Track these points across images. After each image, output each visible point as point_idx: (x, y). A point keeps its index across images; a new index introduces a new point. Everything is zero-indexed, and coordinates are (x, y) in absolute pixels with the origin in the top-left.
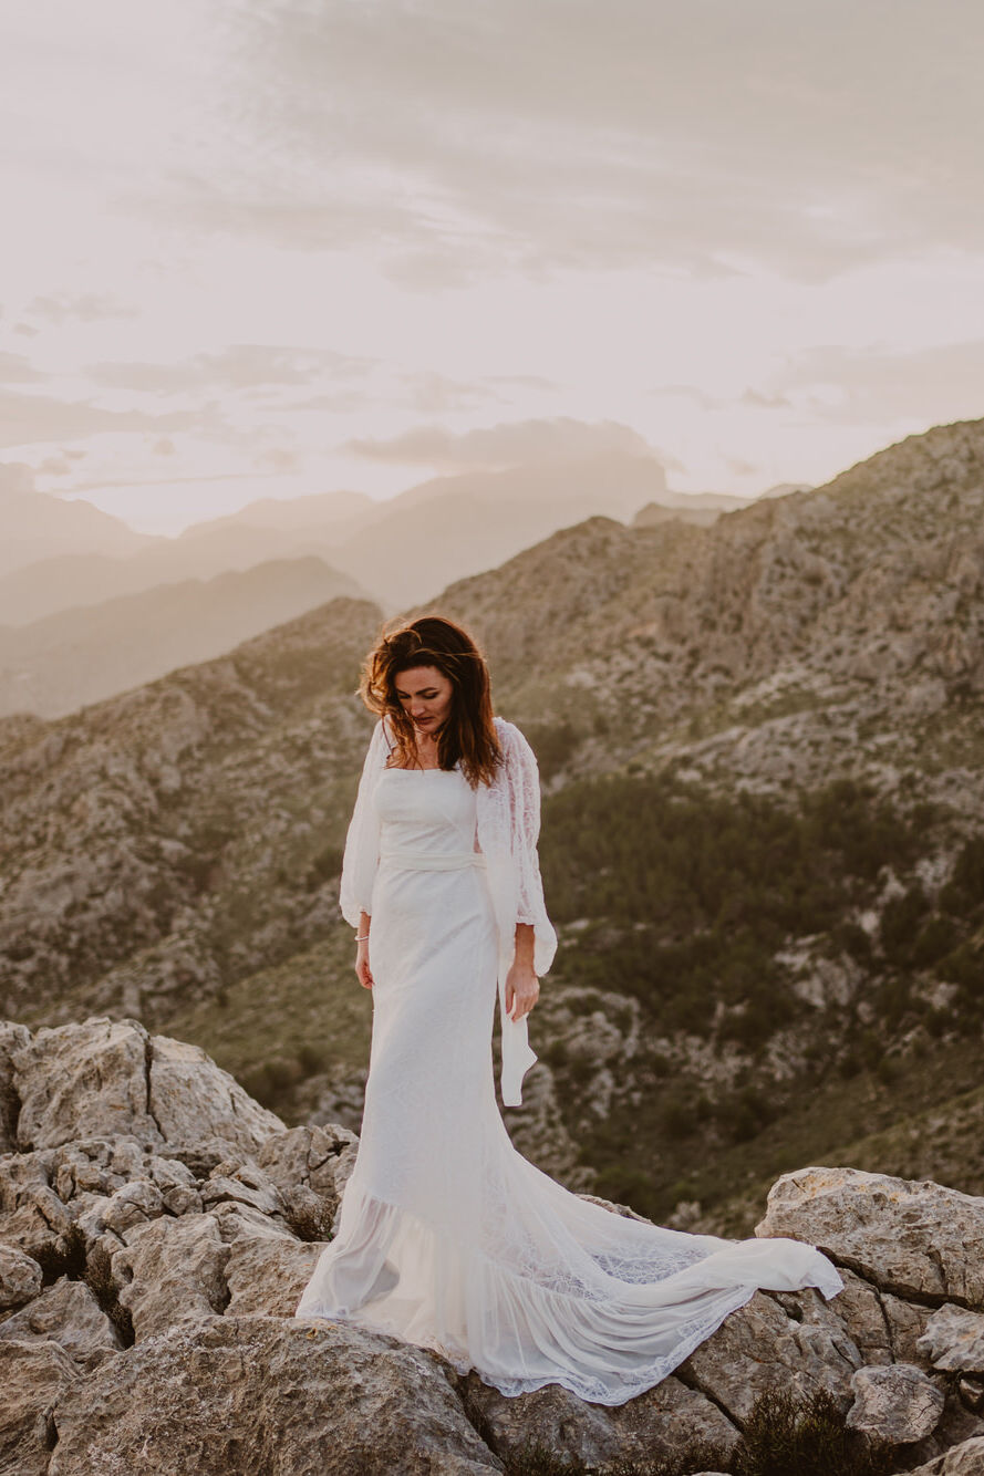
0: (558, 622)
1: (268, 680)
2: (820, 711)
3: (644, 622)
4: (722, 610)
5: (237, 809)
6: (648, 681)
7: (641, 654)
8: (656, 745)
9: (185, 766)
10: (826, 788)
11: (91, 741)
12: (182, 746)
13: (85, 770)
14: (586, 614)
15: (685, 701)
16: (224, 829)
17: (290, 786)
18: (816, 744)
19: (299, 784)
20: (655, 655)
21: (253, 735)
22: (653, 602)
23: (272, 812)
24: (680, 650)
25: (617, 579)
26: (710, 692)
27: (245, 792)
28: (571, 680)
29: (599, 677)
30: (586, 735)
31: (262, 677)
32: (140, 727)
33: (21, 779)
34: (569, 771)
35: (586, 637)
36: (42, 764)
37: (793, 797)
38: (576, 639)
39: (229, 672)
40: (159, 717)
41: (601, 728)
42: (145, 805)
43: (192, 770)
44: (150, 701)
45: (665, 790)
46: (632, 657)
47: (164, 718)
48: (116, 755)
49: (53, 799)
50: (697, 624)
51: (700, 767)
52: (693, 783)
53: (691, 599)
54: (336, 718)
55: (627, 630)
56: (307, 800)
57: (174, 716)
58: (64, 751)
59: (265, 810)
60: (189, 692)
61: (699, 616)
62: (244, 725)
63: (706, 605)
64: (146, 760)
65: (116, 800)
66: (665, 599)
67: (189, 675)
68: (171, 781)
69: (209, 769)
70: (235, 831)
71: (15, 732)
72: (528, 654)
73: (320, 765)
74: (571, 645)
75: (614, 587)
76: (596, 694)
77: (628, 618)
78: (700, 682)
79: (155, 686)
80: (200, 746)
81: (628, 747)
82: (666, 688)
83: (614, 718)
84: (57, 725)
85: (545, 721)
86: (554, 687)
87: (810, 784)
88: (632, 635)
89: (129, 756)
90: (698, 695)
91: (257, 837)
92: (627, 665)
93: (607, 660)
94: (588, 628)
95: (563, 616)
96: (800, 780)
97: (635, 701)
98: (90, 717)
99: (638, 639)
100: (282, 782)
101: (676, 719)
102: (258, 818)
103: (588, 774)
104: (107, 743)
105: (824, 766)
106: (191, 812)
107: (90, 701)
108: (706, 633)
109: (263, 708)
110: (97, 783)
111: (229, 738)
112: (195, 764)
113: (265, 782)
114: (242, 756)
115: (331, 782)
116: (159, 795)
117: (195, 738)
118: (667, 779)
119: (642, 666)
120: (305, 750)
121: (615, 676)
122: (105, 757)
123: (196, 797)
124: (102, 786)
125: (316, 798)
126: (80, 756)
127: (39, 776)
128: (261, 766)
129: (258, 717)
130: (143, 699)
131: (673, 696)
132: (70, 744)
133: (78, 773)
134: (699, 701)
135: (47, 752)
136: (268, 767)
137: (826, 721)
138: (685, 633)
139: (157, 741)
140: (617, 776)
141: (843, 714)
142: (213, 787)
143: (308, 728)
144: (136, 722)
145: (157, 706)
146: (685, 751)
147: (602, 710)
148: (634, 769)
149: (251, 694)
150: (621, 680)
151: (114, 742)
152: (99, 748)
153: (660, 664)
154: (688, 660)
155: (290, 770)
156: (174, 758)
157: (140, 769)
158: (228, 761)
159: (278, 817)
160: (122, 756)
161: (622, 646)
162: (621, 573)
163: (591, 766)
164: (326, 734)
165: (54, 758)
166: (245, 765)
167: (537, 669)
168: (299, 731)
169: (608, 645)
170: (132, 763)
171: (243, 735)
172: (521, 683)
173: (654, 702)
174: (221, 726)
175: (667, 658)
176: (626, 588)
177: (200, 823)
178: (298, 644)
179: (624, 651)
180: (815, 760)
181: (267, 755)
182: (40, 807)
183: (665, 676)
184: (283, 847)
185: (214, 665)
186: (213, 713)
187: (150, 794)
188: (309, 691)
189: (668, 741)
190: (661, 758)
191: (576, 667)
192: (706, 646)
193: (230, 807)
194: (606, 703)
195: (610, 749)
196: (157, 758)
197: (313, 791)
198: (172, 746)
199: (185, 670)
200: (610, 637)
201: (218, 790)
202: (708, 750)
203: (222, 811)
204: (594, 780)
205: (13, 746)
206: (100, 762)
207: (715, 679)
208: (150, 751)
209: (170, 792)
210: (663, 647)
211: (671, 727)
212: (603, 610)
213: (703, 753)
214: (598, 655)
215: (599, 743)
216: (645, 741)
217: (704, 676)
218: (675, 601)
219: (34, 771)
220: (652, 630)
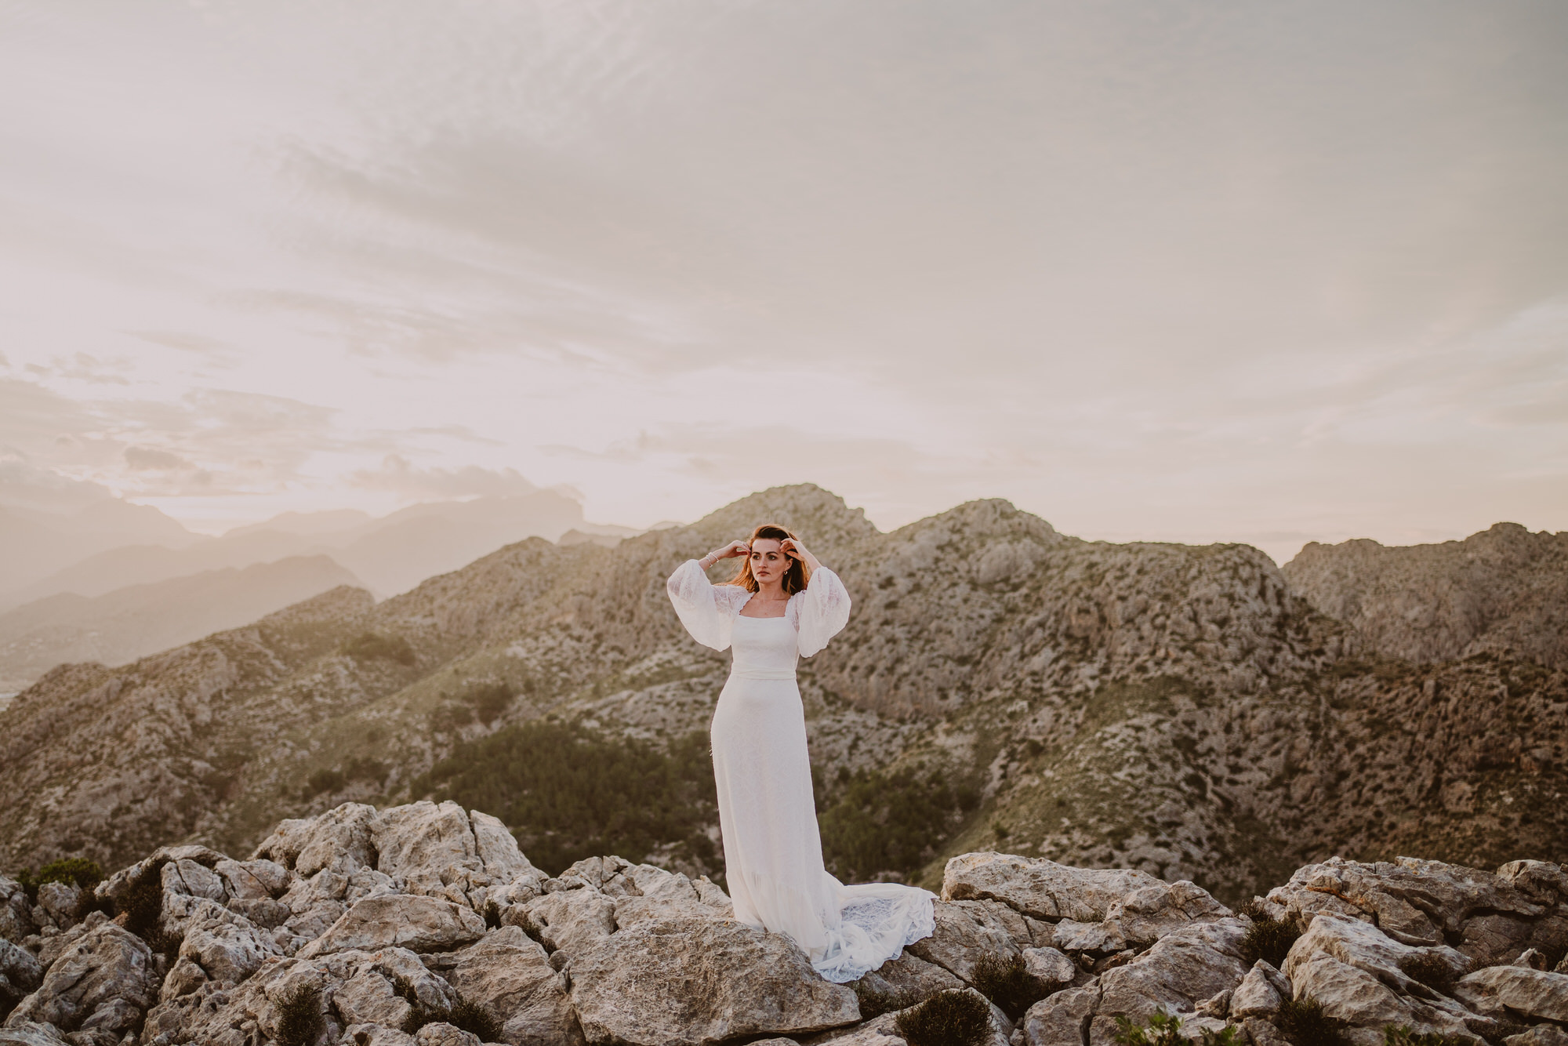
0: (502, 610)
1: (285, 643)
2: (686, 681)
3: (564, 613)
4: (620, 607)
5: (252, 739)
6: (564, 655)
7: (561, 636)
8: (566, 702)
9: (215, 705)
10: (687, 736)
11: (144, 685)
12: (215, 690)
13: (136, 706)
14: (522, 606)
15: (591, 670)
16: (242, 753)
17: (296, 723)
18: (681, 705)
19: (302, 721)
20: (571, 637)
21: (270, 684)
22: (571, 598)
23: (280, 741)
24: (588, 634)
25: (546, 581)
26: (609, 664)
27: (260, 726)
28: (509, 652)
29: (530, 651)
30: (518, 692)
31: (280, 641)
32: (183, 675)
33: (85, 711)
34: (504, 718)
35: (521, 622)
36: (104, 700)
37: (664, 742)
38: (514, 623)
39: (255, 636)
40: (198, 668)
41: (529, 688)
42: (182, 733)
43: (221, 708)
44: (193, 656)
45: (574, 733)
46: (554, 638)
47: (202, 668)
48: (162, 695)
49: (110, 727)
50: (602, 615)
51: (599, 718)
52: (595, 729)
53: (599, 598)
54: (334, 673)
55: (551, 618)
56: (308, 733)
57: (210, 668)
58: (122, 691)
59: (274, 740)
60: (222, 650)
61: (603, 611)
62: (264, 676)
63: (608, 603)
64: (186, 699)
65: (160, 729)
66: (580, 597)
67: (225, 638)
68: (204, 716)
69: (233, 708)
70: (250, 755)
71: (84, 676)
72: (479, 632)
73: (319, 707)
74: (511, 626)
75: (544, 588)
76: (527, 662)
77: (553, 610)
78: (602, 657)
79: (197, 645)
80: (228, 691)
81: (548, 702)
82: (578, 660)
83: (539, 680)
84: (118, 671)
85: (489, 681)
86: (497, 656)
87: (676, 733)
88: (555, 622)
89: (172, 697)
90: (600, 666)
91: (267, 760)
92: (551, 643)
93: (536, 638)
94: (523, 615)
95: (506, 606)
96: (669, 730)
97: (555, 669)
98: (144, 666)
99: (559, 624)
100: (290, 719)
101: (584, 683)
102: (269, 746)
103: (518, 720)
104: (156, 686)
105: (687, 720)
106: (217, 740)
107: (145, 654)
108: (608, 623)
109: (278, 664)
110: (146, 716)
111: (251, 686)
112: (223, 704)
113: (276, 720)
114: (260, 700)
115: (327, 720)
116: (194, 727)
117: (225, 685)
118: (575, 726)
119: (561, 644)
120: (309, 696)
121: (542, 651)
122: (154, 697)
123: (223, 729)
124: (149, 718)
125: (314, 732)
126: (133, 695)
127: (100, 709)
128: (275, 707)
129: (275, 670)
130: (186, 654)
131: (582, 667)
132: (127, 686)
133: (132, 707)
134: (601, 671)
135: (108, 692)
136: (280, 707)
137: (689, 688)
138: (592, 622)
139: (194, 688)
140: (539, 722)
141: (702, 684)
142: (236, 722)
143: (312, 680)
144: (180, 671)
145: (197, 660)
146: (589, 706)
147: (531, 674)
148: (551, 718)
149: (271, 653)
150: (545, 654)
151: (161, 686)
152: (149, 690)
153: (574, 643)
154: (594, 642)
155: (296, 711)
156: (207, 699)
157: (180, 706)
158: (249, 702)
159: (284, 745)
160: (167, 696)
161: (547, 629)
162: (549, 577)
163: (520, 714)
164: (325, 685)
165: (113, 696)
166: (262, 706)
167: (485, 643)
168: (306, 682)
169: (537, 628)
170: (175, 701)
171: (262, 684)
172: (473, 653)
173: (568, 671)
174: (245, 677)
175: (579, 639)
176: (552, 588)
177: (224, 748)
178: (309, 618)
179: (549, 633)
180: (680, 716)
181: (279, 699)
182: (99, 733)
183: (577, 652)
184: (287, 768)
185: (243, 631)
186: (240, 666)
187: (187, 726)
188: (315, 652)
189: (577, 699)
190: (572, 710)
191: (513, 643)
192: (607, 632)
193: (248, 737)
194: (534, 670)
195: (535, 703)
196: (194, 699)
197: (312, 727)
198: (206, 690)
199: (221, 634)
200: (539, 622)
201: (240, 723)
202: (605, 706)
203: (243, 740)
204: (522, 725)
205: (81, 686)
206: (150, 700)
207: (612, 655)
208: (189, 693)
209: (203, 724)
210: (577, 631)
211: (579, 688)
212: (535, 603)
213: (601, 708)
214: (529, 635)
215: (527, 699)
216: (560, 698)
217: (605, 653)
218: (587, 599)
219: (96, 706)
220: (569, 619)
